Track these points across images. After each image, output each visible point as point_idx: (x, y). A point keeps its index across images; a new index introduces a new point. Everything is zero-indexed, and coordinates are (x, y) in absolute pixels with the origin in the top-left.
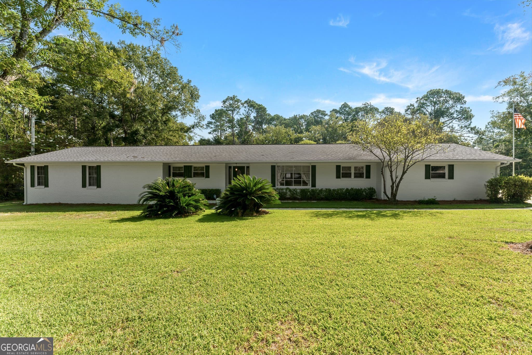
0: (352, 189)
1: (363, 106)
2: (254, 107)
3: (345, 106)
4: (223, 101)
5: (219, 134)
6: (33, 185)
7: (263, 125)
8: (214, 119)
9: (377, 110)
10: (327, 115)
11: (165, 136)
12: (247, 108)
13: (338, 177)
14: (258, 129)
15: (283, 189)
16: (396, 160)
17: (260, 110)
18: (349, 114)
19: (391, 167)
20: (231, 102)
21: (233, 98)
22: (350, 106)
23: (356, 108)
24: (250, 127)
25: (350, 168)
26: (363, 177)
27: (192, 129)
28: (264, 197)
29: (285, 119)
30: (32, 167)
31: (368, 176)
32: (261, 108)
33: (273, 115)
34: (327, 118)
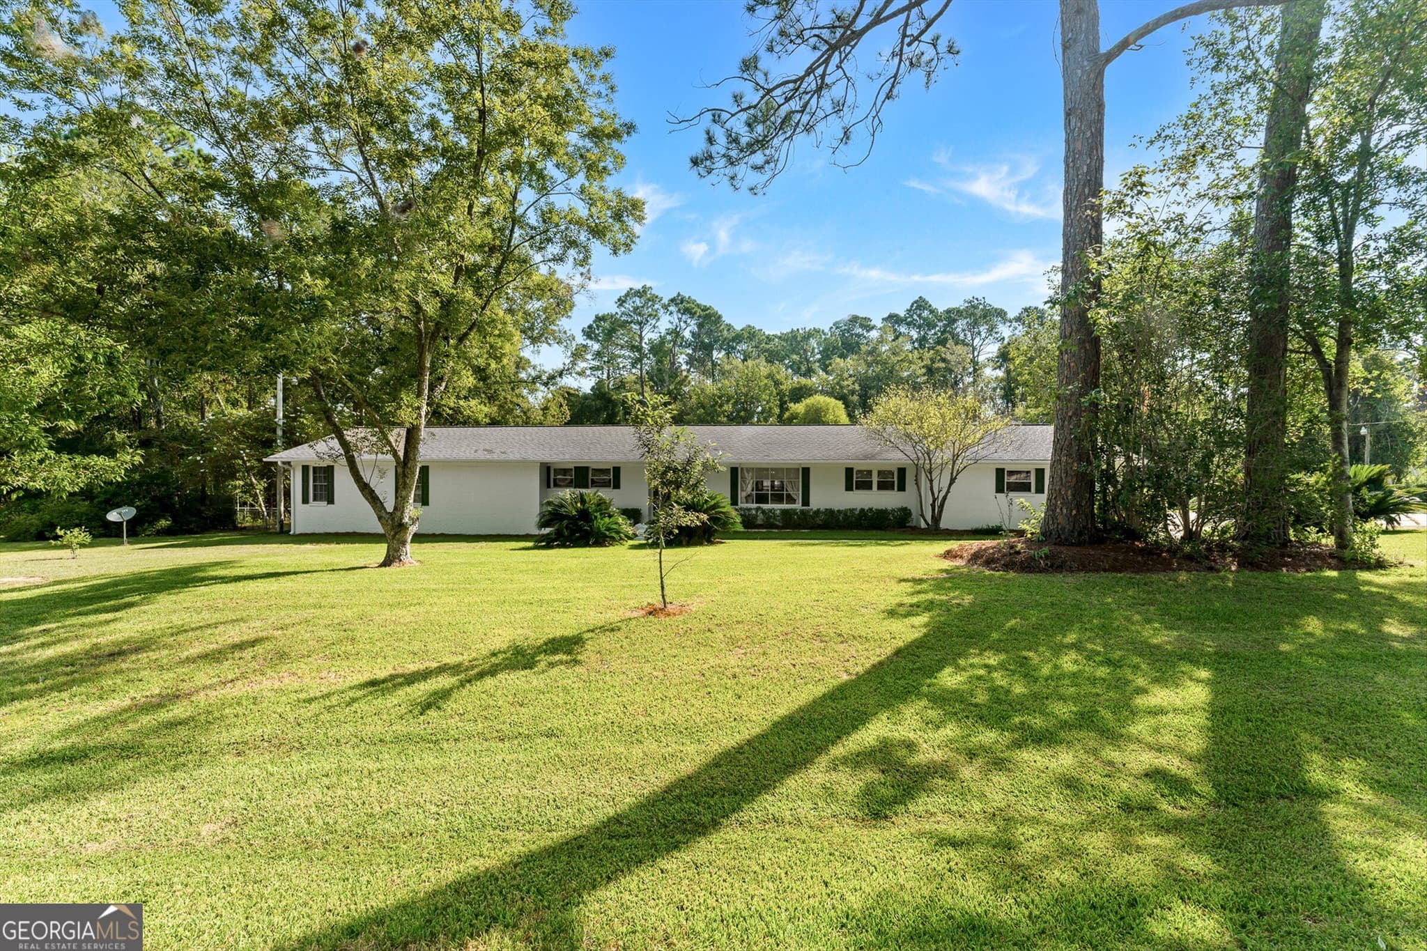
0: (871, 509)
1: (966, 305)
2: (692, 314)
3: (921, 304)
4: (619, 300)
5: (605, 376)
6: (305, 500)
7: (715, 353)
8: (591, 339)
9: (1001, 314)
10: (873, 327)
11: (505, 398)
12: (675, 315)
13: (849, 488)
14: (702, 362)
15: (750, 510)
16: (939, 461)
17: (708, 319)
18: (930, 325)
19: (931, 473)
20: (638, 302)
21: (640, 294)
22: (934, 306)
23: (948, 311)
24: (682, 359)
25: (870, 472)
26: (893, 489)
27: (558, 379)
28: (719, 519)
29: (769, 339)
30: (305, 469)
31: (902, 488)
32: (708, 317)
33: (738, 327)
34: (874, 334)
